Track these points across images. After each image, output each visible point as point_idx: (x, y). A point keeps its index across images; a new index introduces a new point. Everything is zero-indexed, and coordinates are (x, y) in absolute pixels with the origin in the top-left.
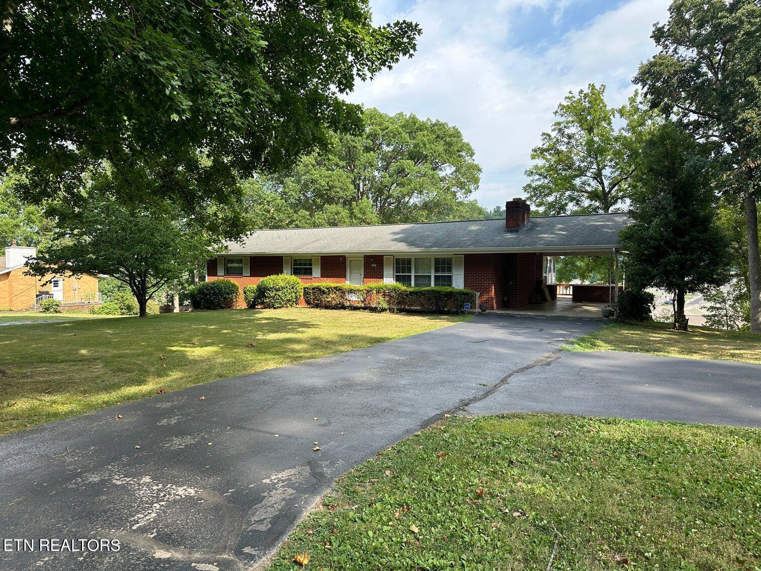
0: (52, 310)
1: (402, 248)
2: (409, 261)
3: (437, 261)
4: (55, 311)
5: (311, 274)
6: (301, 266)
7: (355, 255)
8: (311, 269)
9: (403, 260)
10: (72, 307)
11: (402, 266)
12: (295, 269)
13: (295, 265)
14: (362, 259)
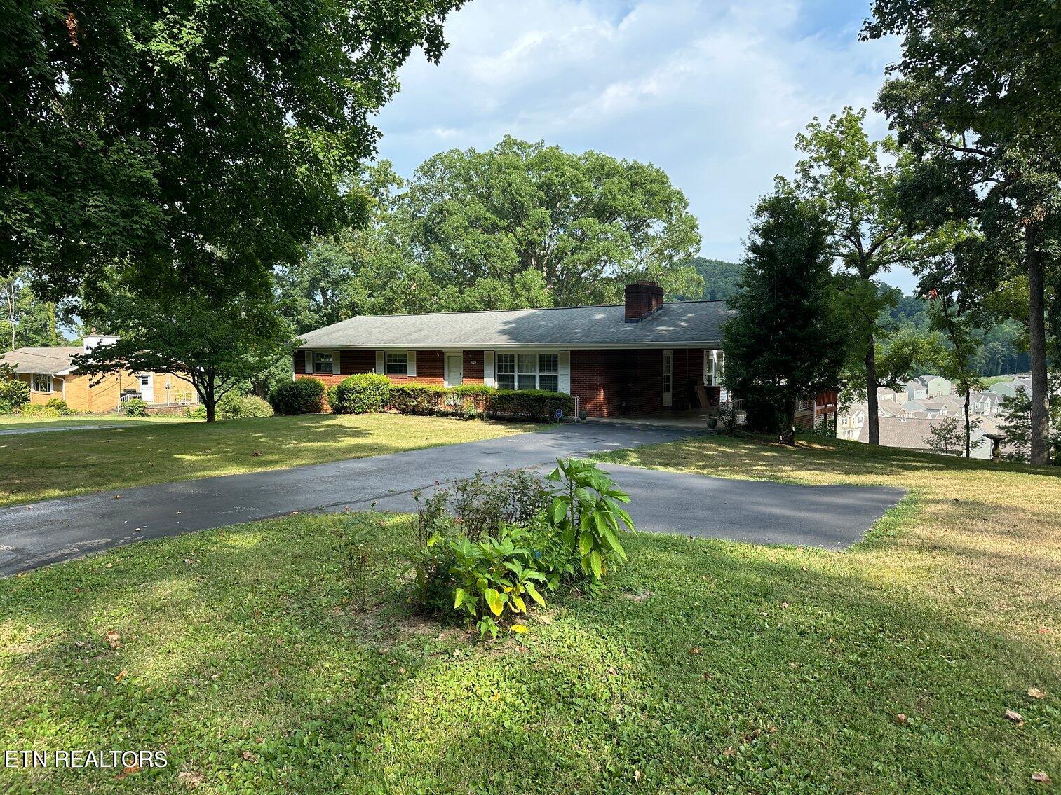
0: (137, 413)
1: (502, 341)
2: (512, 356)
3: (542, 357)
4: (141, 414)
5: (406, 372)
6: (395, 361)
7: (453, 350)
8: (406, 366)
9: (506, 356)
10: (162, 410)
11: (504, 362)
12: (389, 366)
13: (389, 361)
14: (462, 355)
